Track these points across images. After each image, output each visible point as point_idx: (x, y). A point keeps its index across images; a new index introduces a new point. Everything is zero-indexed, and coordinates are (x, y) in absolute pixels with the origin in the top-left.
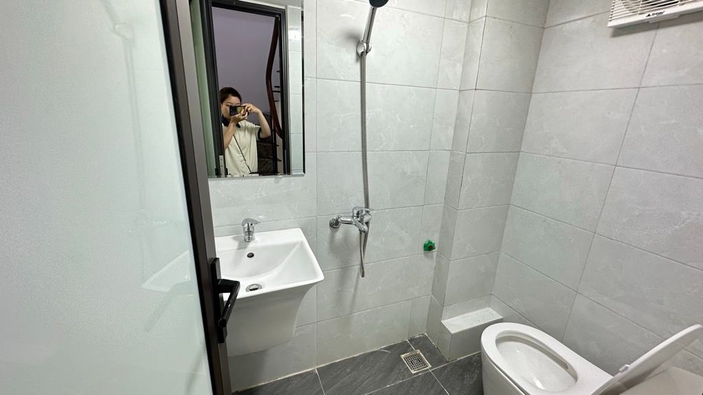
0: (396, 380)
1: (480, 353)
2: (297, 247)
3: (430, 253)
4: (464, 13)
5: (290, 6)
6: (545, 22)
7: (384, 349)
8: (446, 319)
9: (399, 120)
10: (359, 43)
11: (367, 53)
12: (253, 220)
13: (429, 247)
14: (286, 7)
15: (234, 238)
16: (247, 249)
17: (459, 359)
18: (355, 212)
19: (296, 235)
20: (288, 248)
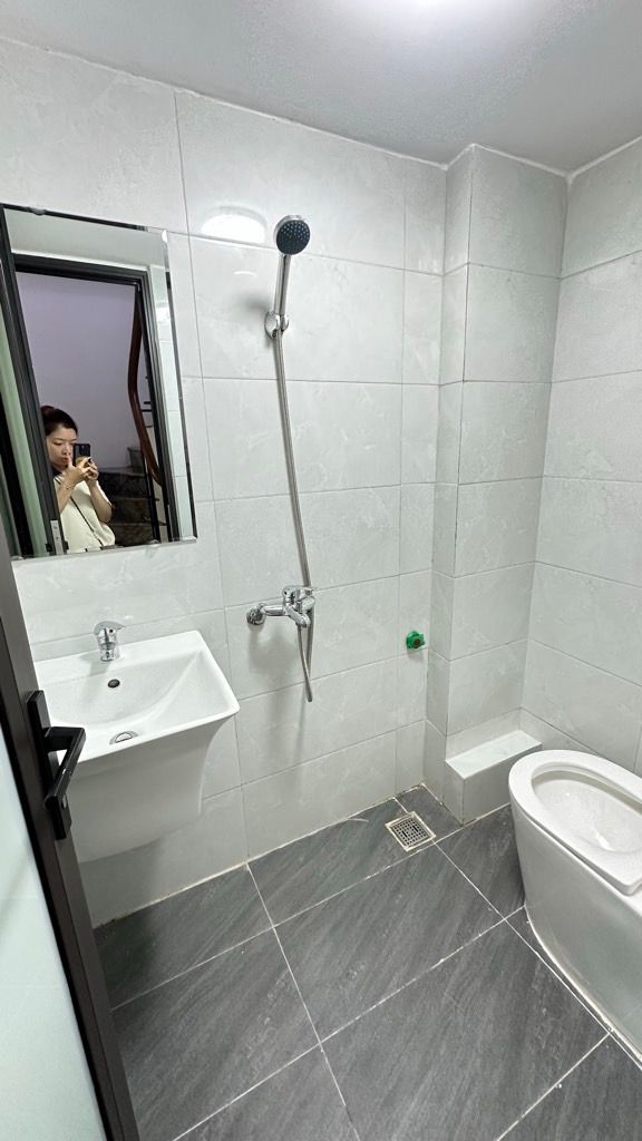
0: (380, 865)
1: (510, 806)
2: (194, 661)
3: (417, 652)
4: (435, 263)
5: (153, 266)
6: (561, 270)
7: (358, 816)
8: (452, 756)
9: (346, 439)
10: (267, 316)
11: (282, 331)
12: (113, 623)
13: (415, 643)
14: (148, 268)
15: (84, 658)
16: (107, 674)
17: (478, 819)
18: (288, 595)
19: (191, 643)
20: (179, 664)
